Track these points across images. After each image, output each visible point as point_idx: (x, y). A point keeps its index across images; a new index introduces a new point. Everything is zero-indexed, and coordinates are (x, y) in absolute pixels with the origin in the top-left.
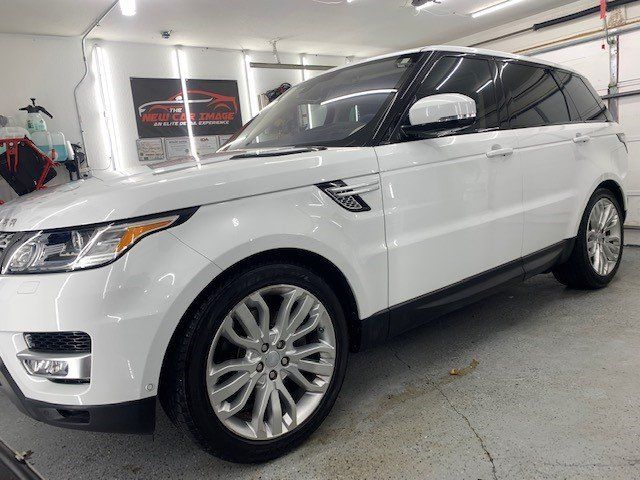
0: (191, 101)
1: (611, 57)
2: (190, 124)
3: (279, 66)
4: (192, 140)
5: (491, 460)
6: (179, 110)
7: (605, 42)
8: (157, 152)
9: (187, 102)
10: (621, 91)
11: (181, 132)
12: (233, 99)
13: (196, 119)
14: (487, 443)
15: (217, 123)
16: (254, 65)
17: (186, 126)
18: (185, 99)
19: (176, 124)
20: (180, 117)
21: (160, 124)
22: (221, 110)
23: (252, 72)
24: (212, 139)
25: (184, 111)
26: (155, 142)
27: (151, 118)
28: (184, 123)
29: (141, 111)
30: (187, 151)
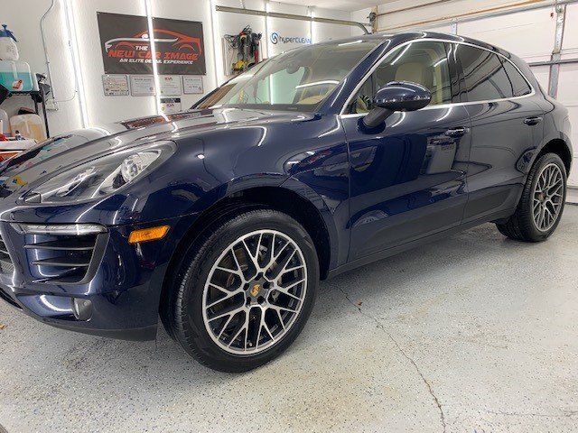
0: (157, 40)
1: (558, 25)
2: (155, 62)
3: (244, 11)
4: (157, 78)
5: (440, 407)
6: (145, 48)
7: (553, 10)
8: (122, 88)
9: (153, 41)
10: (563, 58)
11: (145, 70)
12: (197, 41)
13: (161, 57)
14: (435, 389)
15: (182, 62)
16: (220, 8)
17: (151, 65)
18: (151, 38)
19: (142, 61)
20: (146, 55)
21: (126, 60)
22: (186, 51)
23: (217, 15)
24: (176, 78)
25: (149, 48)
26: (120, 78)
27: (118, 53)
28: (149, 61)
29: (107, 46)
30: (151, 89)
